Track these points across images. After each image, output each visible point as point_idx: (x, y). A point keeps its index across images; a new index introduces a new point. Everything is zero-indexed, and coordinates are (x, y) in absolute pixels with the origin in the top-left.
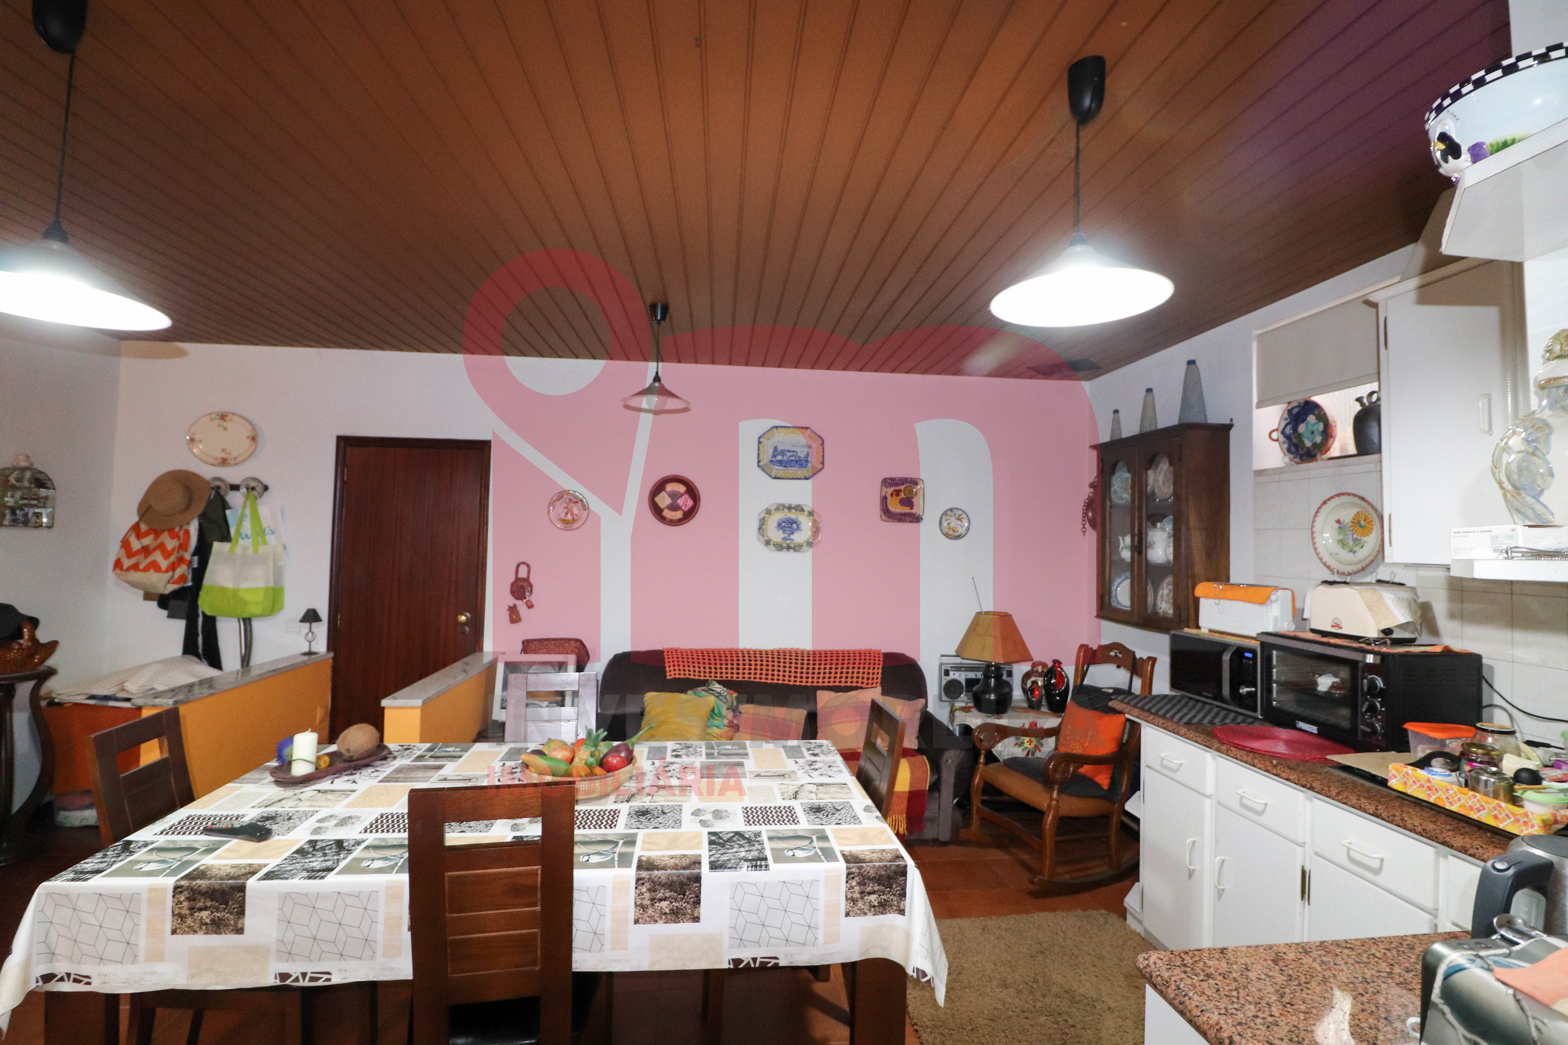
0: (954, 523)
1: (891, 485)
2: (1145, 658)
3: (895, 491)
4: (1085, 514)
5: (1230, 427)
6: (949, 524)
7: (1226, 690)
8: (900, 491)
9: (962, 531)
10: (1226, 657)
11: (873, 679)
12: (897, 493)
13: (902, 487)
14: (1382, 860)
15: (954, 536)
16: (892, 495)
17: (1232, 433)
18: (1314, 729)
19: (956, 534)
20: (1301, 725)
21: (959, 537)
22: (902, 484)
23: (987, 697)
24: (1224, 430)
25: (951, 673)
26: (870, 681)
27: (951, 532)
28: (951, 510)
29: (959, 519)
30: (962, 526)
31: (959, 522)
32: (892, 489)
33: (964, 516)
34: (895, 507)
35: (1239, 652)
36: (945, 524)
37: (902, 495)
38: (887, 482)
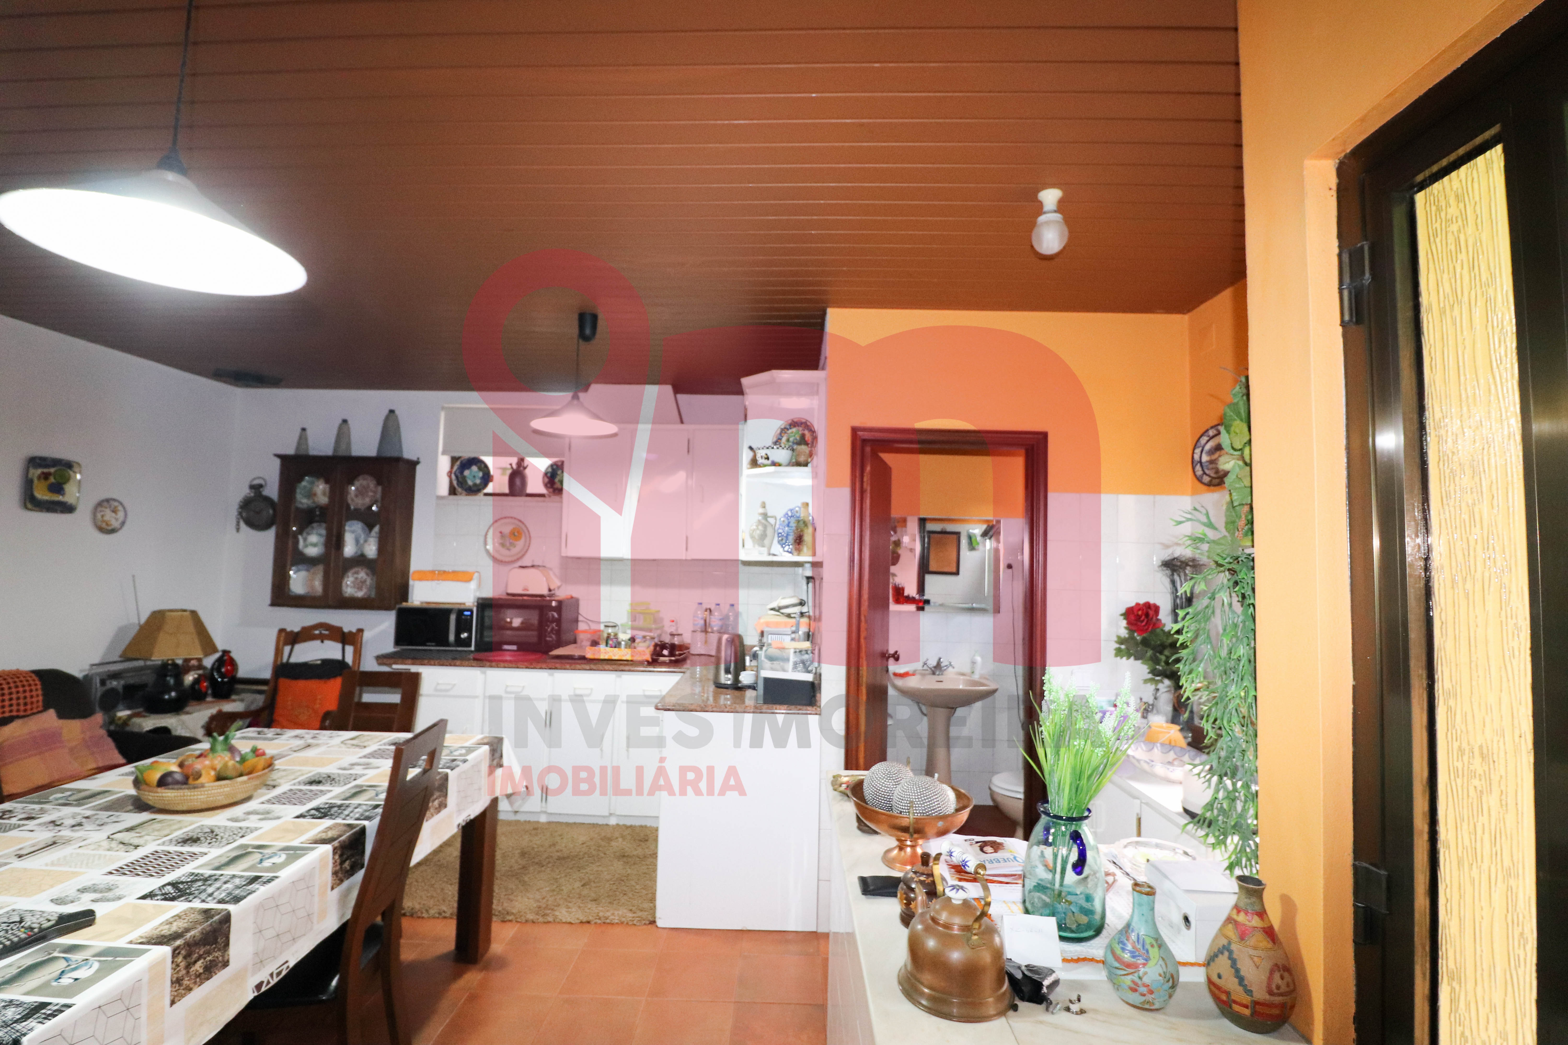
0: (109, 515)
1: (40, 466)
2: (354, 630)
3: (43, 473)
4: (240, 514)
5: (417, 463)
6: (103, 516)
7: (452, 638)
8: (49, 474)
9: (115, 524)
10: (453, 618)
11: (32, 703)
12: (46, 476)
13: (52, 470)
14: (592, 689)
15: (107, 530)
16: (39, 478)
17: (419, 468)
18: (514, 647)
19: (110, 528)
20: (506, 647)
21: (113, 531)
22: (53, 466)
23: (167, 697)
24: (412, 465)
25: (108, 682)
26: (29, 707)
27: (104, 525)
28: (107, 501)
29: (115, 511)
30: (117, 520)
31: (113, 515)
32: (39, 471)
33: (120, 508)
34: (42, 494)
35: (460, 612)
36: (99, 516)
37: (52, 480)
38: (34, 462)
